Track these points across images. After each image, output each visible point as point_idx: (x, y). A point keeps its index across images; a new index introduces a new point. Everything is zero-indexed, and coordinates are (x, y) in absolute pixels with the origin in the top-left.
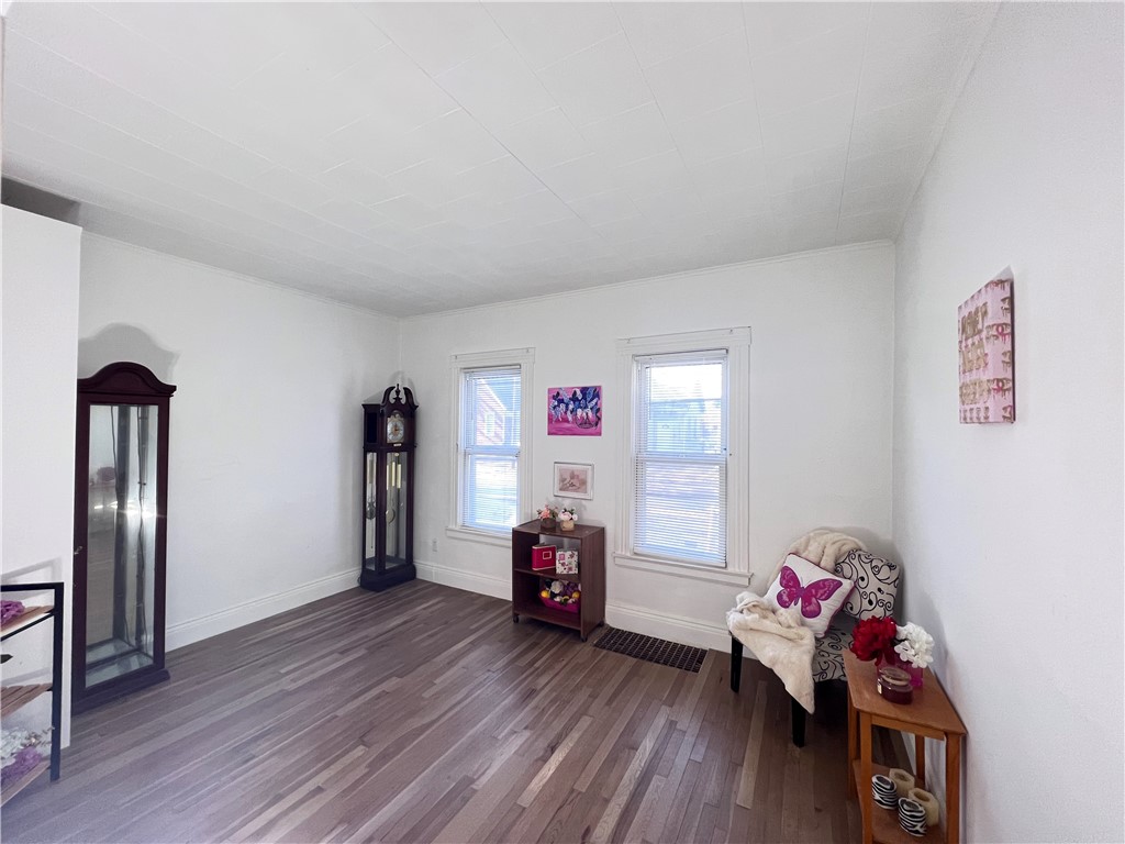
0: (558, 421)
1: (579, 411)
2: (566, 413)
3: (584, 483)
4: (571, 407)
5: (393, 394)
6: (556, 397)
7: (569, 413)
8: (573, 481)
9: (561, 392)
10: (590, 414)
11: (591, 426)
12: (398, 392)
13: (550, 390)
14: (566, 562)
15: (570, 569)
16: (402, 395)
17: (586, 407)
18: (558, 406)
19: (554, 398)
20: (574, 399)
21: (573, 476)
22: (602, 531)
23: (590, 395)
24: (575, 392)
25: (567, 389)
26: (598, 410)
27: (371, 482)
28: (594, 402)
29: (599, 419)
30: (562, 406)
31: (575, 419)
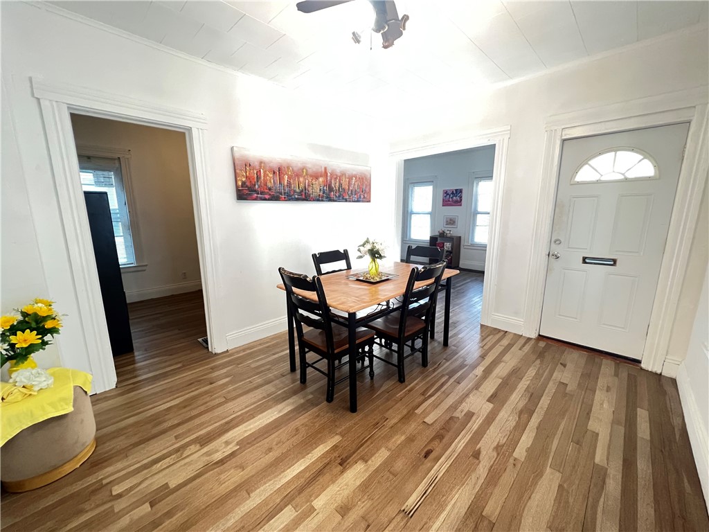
0: (446, 201)
1: (454, 198)
2: (449, 198)
3: (454, 222)
4: (451, 196)
8: (451, 222)
9: (448, 191)
10: (458, 199)
11: (458, 203)
13: (444, 190)
14: (448, 246)
15: (449, 249)
17: (457, 196)
18: (447, 196)
19: (445, 193)
21: (451, 220)
22: (460, 237)
23: (458, 192)
24: (453, 191)
26: (461, 197)
28: (460, 194)
29: (461, 200)
31: (453, 201)
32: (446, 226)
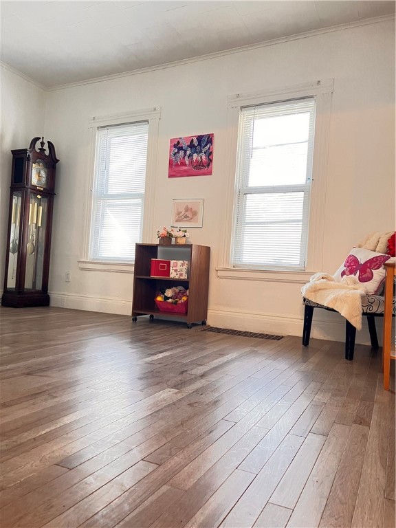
0: (177, 165)
1: (195, 155)
2: (184, 158)
4: (188, 153)
5: (38, 145)
6: (177, 146)
7: (186, 157)
9: (181, 141)
10: (204, 157)
11: (203, 168)
12: (42, 144)
13: (172, 141)
14: (178, 269)
15: (181, 275)
16: (46, 147)
17: (201, 152)
18: (178, 152)
19: (175, 146)
20: (191, 146)
23: (204, 141)
24: (192, 140)
25: (186, 139)
26: (211, 153)
27: (15, 222)
28: (207, 148)
30: (182, 153)
31: (191, 162)
32: (177, 221)
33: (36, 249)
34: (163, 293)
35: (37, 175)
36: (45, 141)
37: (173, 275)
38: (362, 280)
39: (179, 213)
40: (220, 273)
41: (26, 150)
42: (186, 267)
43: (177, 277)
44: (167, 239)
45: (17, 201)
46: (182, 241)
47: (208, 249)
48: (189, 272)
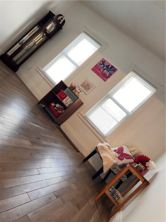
2: (102, 68)
5: (60, 18)
11: (105, 77)
12: (62, 19)
13: (103, 59)
14: (67, 101)
16: (62, 21)
20: (108, 66)
25: (108, 63)
26: (111, 75)
27: (29, 35)
29: (109, 77)
31: (103, 72)
32: (81, 85)
33: (28, 50)
34: (56, 104)
35: (50, 27)
36: (64, 19)
37: (64, 101)
38: (119, 158)
39: (84, 84)
40: (79, 114)
41: (55, 15)
42: (70, 102)
43: (65, 103)
44: (72, 88)
45: (36, 29)
46: (77, 93)
47: (83, 104)
48: (70, 105)
